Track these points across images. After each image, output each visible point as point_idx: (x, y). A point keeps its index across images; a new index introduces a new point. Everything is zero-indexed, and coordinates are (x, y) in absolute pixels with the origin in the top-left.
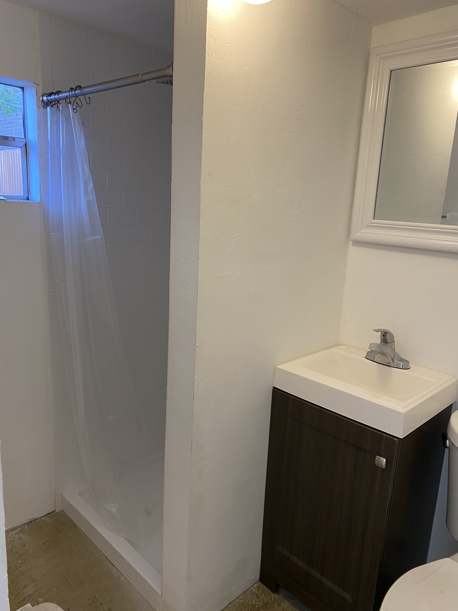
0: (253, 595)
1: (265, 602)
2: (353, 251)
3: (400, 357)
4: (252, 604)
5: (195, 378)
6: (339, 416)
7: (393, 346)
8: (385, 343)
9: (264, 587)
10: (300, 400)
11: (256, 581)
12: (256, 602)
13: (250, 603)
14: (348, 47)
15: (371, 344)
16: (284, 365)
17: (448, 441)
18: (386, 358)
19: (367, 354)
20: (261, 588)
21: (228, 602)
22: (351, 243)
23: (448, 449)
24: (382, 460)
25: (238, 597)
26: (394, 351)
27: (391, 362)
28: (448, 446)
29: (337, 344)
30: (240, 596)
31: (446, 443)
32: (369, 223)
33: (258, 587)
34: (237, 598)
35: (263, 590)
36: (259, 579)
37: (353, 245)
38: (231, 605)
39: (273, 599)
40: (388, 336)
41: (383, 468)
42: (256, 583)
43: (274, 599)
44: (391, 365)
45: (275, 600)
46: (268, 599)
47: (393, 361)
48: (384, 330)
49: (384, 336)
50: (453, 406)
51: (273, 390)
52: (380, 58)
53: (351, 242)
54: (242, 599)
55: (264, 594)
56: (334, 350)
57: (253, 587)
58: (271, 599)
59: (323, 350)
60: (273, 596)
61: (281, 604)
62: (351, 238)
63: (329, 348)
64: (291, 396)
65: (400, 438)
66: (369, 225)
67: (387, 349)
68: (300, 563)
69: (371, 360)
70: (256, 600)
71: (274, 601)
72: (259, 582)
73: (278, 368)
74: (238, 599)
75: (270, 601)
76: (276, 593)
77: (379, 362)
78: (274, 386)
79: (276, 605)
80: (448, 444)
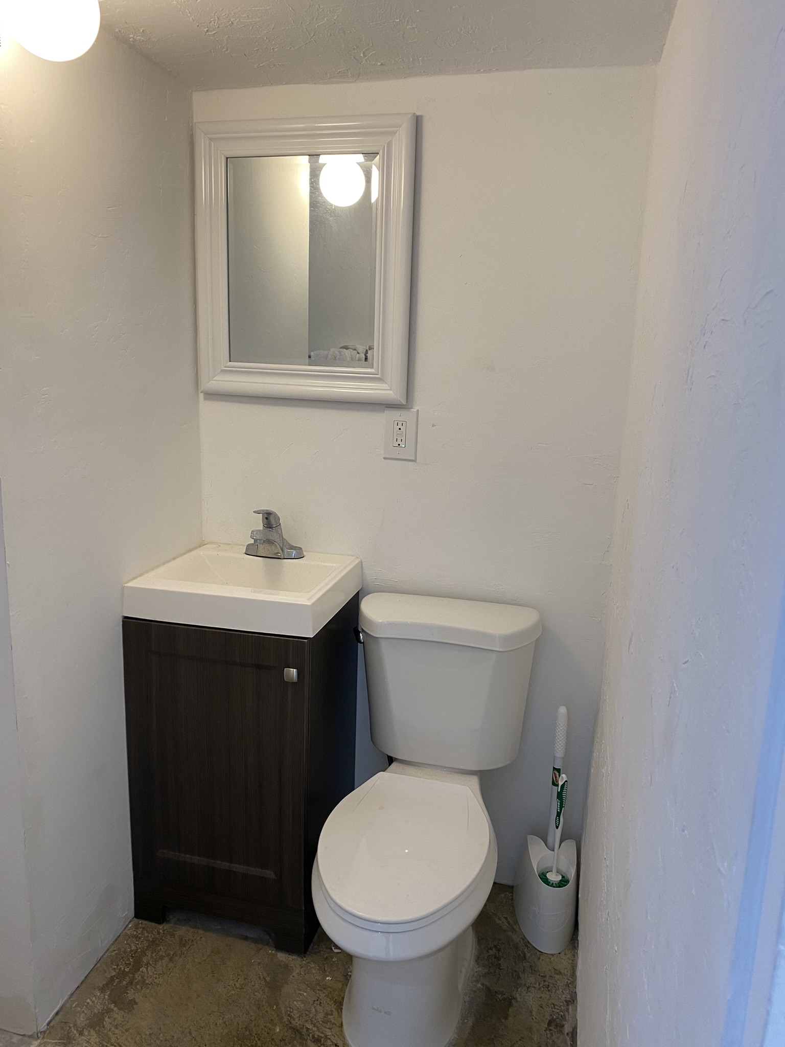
0: (129, 940)
1: (151, 940)
2: (207, 408)
3: (289, 544)
4: (132, 951)
5: (11, 614)
6: (228, 632)
7: (280, 531)
8: (270, 528)
9: (145, 922)
10: (169, 625)
11: (130, 919)
12: (137, 945)
13: (129, 950)
14: (165, 119)
15: (254, 532)
16: (135, 581)
17: (361, 635)
18: (274, 548)
19: (246, 548)
20: (140, 925)
21: (95, 962)
22: (201, 396)
23: (362, 644)
24: (292, 672)
25: (108, 950)
26: (283, 537)
27: (280, 551)
28: (362, 641)
29: (202, 544)
30: (110, 947)
31: (360, 636)
32: (225, 367)
33: (136, 927)
34: (106, 952)
35: (144, 926)
36: (133, 916)
37: (205, 399)
38: (99, 965)
39: (161, 931)
40: (272, 518)
41: (295, 681)
42: (130, 922)
43: (164, 931)
44: (280, 556)
45: (166, 932)
46: (154, 935)
47: (283, 551)
48: (267, 510)
49: (267, 518)
50: (360, 593)
51: (123, 621)
52: (209, 139)
53: (202, 394)
54: (115, 951)
55: (146, 930)
56: (200, 552)
57: (127, 929)
58: (159, 933)
59: (184, 554)
60: (161, 927)
61: (175, 933)
62: (202, 389)
63: (191, 550)
64: (153, 623)
65: (310, 638)
66: (224, 370)
67: (273, 535)
68: (197, 860)
69: (254, 556)
70: (137, 942)
71: (164, 933)
72: (135, 919)
73: (127, 587)
74: (108, 952)
75: (158, 936)
76: (165, 923)
77: (264, 556)
78: (123, 616)
79: (169, 937)
80: (362, 637)
